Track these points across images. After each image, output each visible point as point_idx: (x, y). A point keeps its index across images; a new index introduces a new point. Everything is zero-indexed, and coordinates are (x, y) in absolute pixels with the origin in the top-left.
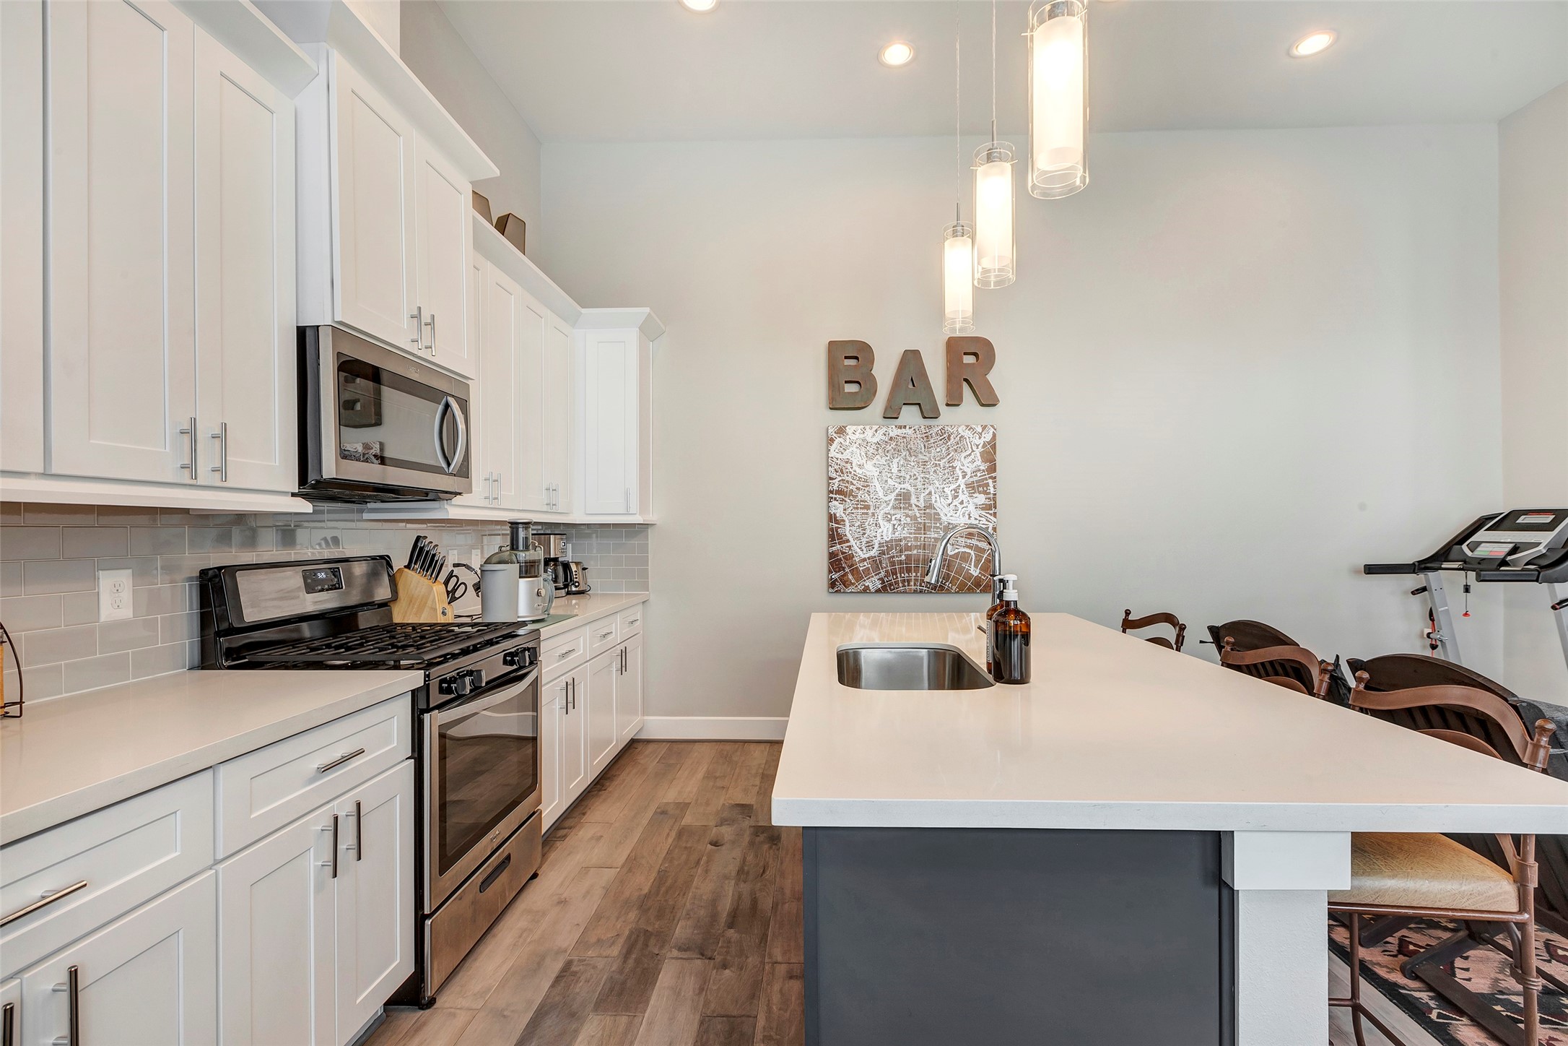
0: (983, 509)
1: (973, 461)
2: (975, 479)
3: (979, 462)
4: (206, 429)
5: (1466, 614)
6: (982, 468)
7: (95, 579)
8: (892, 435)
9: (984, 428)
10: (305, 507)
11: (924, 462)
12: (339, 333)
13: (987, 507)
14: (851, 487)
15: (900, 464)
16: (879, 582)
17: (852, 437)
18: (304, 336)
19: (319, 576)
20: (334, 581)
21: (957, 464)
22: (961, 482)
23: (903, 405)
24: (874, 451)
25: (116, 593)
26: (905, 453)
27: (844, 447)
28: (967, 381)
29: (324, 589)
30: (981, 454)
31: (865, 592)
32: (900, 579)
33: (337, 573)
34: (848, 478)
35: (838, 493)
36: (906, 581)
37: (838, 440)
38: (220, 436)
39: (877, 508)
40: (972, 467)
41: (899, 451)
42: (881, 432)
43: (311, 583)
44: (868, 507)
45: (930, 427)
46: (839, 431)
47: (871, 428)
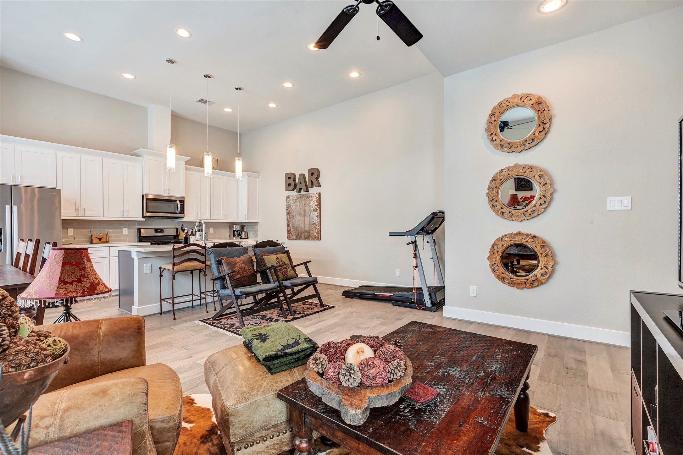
0: (316, 216)
1: (314, 203)
2: (315, 208)
3: (315, 203)
5: (423, 249)
6: (316, 205)
7: (122, 229)
8: (298, 197)
9: (316, 193)
10: (144, 220)
11: (305, 204)
12: (146, 195)
13: (317, 216)
14: (291, 212)
15: (300, 205)
16: (296, 237)
17: (291, 198)
18: (143, 196)
19: (159, 230)
20: (162, 231)
21: (311, 204)
22: (312, 209)
23: (300, 189)
24: (295, 202)
25: (125, 231)
26: (300, 202)
27: (289, 201)
28: (311, 181)
29: (159, 232)
30: (316, 201)
31: (293, 239)
32: (300, 236)
33: (163, 230)
34: (290, 209)
35: (288, 213)
36: (301, 237)
37: (288, 199)
38: (127, 211)
39: (295, 217)
40: (314, 204)
41: (299, 201)
42: (296, 196)
43: (156, 231)
44: (293, 217)
45: (305, 194)
46: (288, 197)
47: (294, 195)
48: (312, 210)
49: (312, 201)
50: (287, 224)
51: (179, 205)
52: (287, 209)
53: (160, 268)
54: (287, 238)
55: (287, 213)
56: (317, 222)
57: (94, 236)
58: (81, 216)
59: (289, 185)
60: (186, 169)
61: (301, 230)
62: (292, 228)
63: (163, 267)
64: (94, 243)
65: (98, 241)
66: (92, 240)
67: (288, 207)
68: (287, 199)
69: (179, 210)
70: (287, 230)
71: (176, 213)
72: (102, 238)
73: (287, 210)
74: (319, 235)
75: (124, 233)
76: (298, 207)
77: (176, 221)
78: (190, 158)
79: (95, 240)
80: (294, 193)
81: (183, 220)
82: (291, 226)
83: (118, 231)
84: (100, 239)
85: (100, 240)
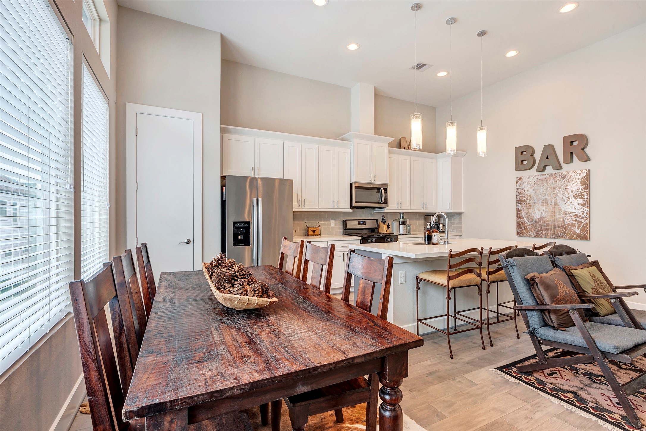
0: (581, 205)
1: (577, 185)
2: (578, 192)
3: (579, 186)
4: (336, 201)
6: (581, 188)
7: (330, 221)
8: (540, 178)
9: (581, 171)
10: (351, 211)
11: (555, 187)
12: (355, 183)
13: (583, 204)
14: (524, 199)
15: (544, 189)
16: (535, 233)
17: (525, 180)
18: (351, 184)
19: (362, 222)
20: (364, 223)
21: (569, 187)
22: (571, 194)
23: (544, 166)
24: (533, 185)
25: (332, 223)
26: (546, 184)
27: (522, 184)
28: (572, 153)
29: (362, 225)
30: (581, 182)
32: (543, 232)
34: (523, 196)
35: (519, 201)
36: (546, 233)
37: (520, 182)
38: (338, 202)
39: (534, 206)
40: (576, 187)
41: (543, 184)
42: (535, 177)
43: (359, 223)
44: (531, 206)
45: (556, 173)
46: (519, 179)
47: (531, 176)
48: (572, 196)
49: (572, 183)
50: (517, 216)
51: (383, 194)
52: (518, 195)
53: (417, 278)
54: (518, 234)
55: (517, 201)
56: (583, 214)
57: (310, 229)
58: (302, 208)
59: (523, 162)
60: (390, 152)
61: (547, 224)
62: (526, 221)
63: (422, 276)
64: (309, 236)
65: (312, 233)
66: (308, 233)
67: (519, 193)
68: (517, 182)
69: (383, 199)
70: (518, 223)
71: (380, 203)
72: (315, 231)
74: (587, 233)
75: (332, 226)
76: (540, 193)
77: (375, 212)
78: (394, 139)
79: (311, 233)
80: (532, 172)
81: (386, 210)
82: (525, 218)
83: (327, 222)
84: (314, 231)
85: (314, 233)
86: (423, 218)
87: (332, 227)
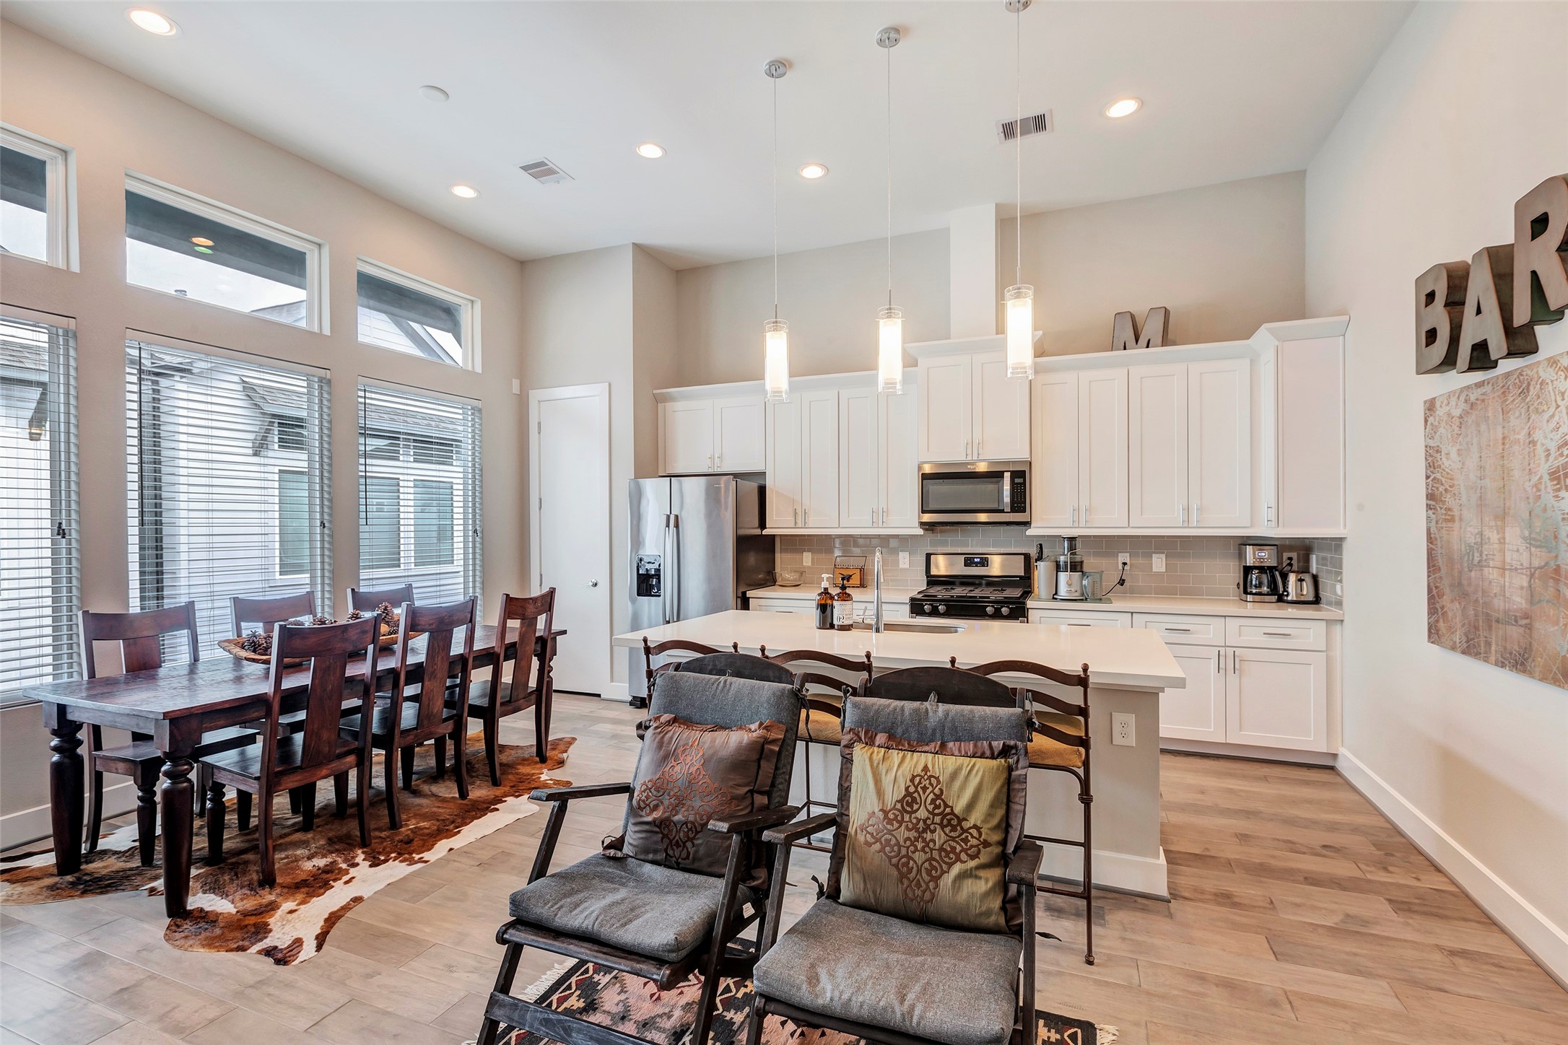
1: (1558, 427)
2: (1561, 462)
4: (881, 509)
7: (898, 554)
8: (1473, 399)
11: (1504, 438)
12: (922, 465)
14: (1441, 488)
15: (1480, 448)
16: (1464, 639)
17: (1441, 411)
19: (976, 560)
20: (984, 562)
21: (1538, 436)
22: (1543, 469)
23: (1474, 348)
24: (1457, 429)
25: (904, 559)
26: (1483, 427)
27: (1435, 429)
28: (1534, 273)
29: (978, 566)
31: (1453, 648)
32: (1482, 639)
33: (987, 560)
34: (1438, 475)
35: (1432, 498)
36: (1488, 644)
37: (1431, 420)
38: (885, 511)
39: (1461, 519)
40: (1557, 436)
41: (1478, 425)
42: (1462, 398)
43: (969, 562)
44: (1453, 519)
45: (1508, 374)
46: (1431, 406)
47: (1454, 392)
48: (1546, 477)
49: (1546, 416)
50: (1428, 559)
51: (1007, 487)
52: (1429, 472)
54: (1429, 637)
55: (1427, 497)
58: (801, 528)
59: (1431, 336)
61: (1486, 604)
62: (1446, 581)
67: (1432, 462)
68: (1426, 421)
69: (1009, 501)
70: (1429, 588)
71: (1002, 511)
73: (1428, 477)
75: (900, 566)
76: (1472, 462)
80: (1457, 379)
81: (1034, 531)
82: (1444, 572)
83: (890, 558)
84: (848, 578)
85: (848, 581)
86: (1233, 550)
87: (901, 569)
